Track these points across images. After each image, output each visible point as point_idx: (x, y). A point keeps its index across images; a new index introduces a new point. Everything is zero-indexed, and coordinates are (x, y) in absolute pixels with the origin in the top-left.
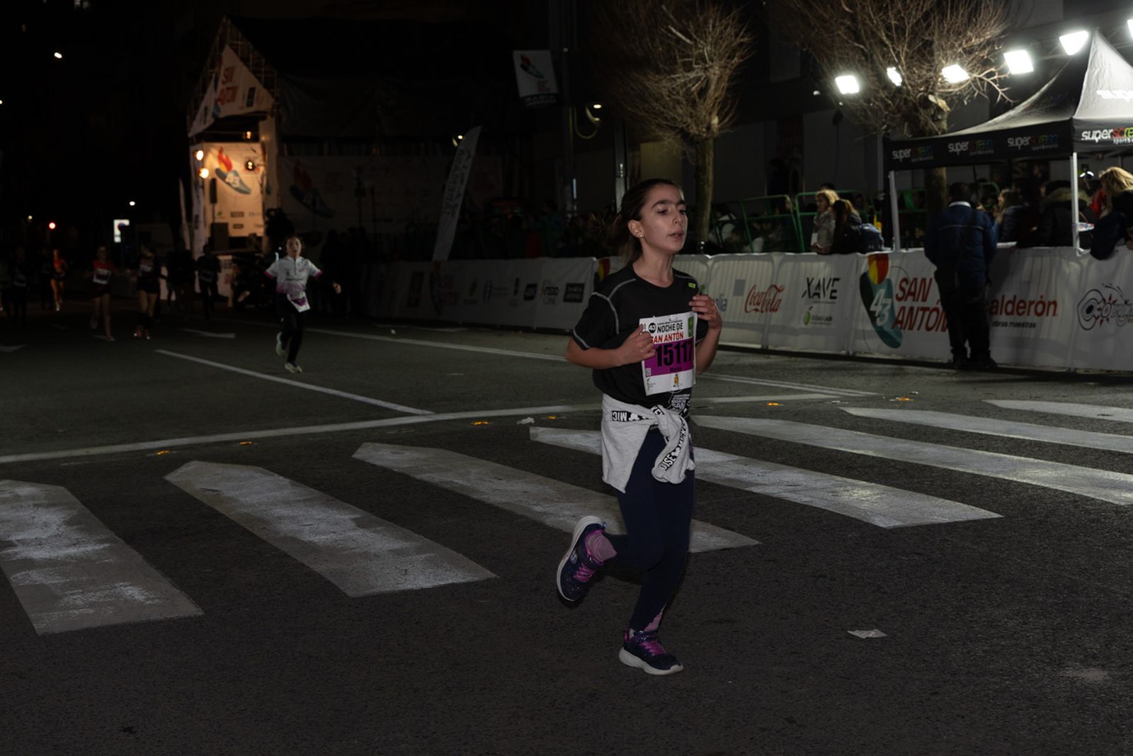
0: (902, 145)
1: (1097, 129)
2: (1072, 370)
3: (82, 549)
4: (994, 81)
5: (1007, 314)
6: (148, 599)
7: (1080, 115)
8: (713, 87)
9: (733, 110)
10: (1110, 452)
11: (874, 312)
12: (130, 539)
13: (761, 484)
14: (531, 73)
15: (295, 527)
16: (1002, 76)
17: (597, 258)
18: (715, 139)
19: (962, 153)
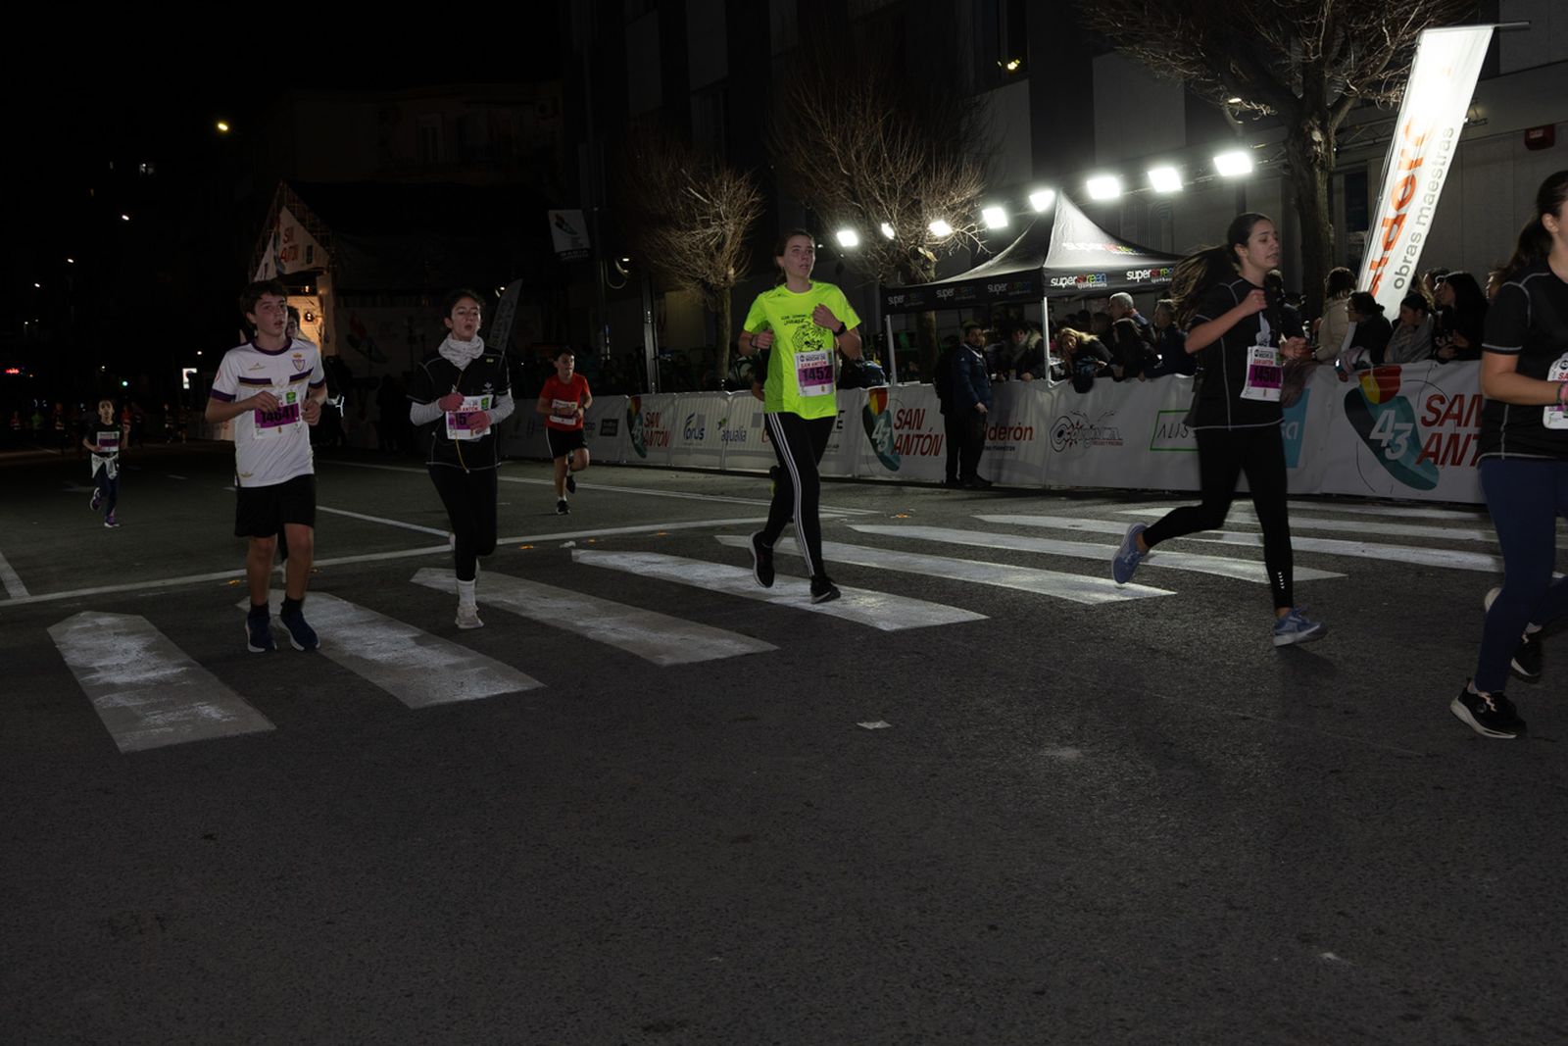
0: (897, 292)
1: (1063, 277)
2: (1047, 487)
3: (161, 673)
4: (974, 235)
6: (223, 717)
7: (1050, 264)
8: (728, 242)
9: (747, 263)
10: (1080, 558)
11: (876, 440)
12: (205, 662)
13: (775, 596)
14: (565, 230)
15: (359, 647)
16: (981, 231)
17: (629, 394)
18: (732, 289)
19: (948, 297)
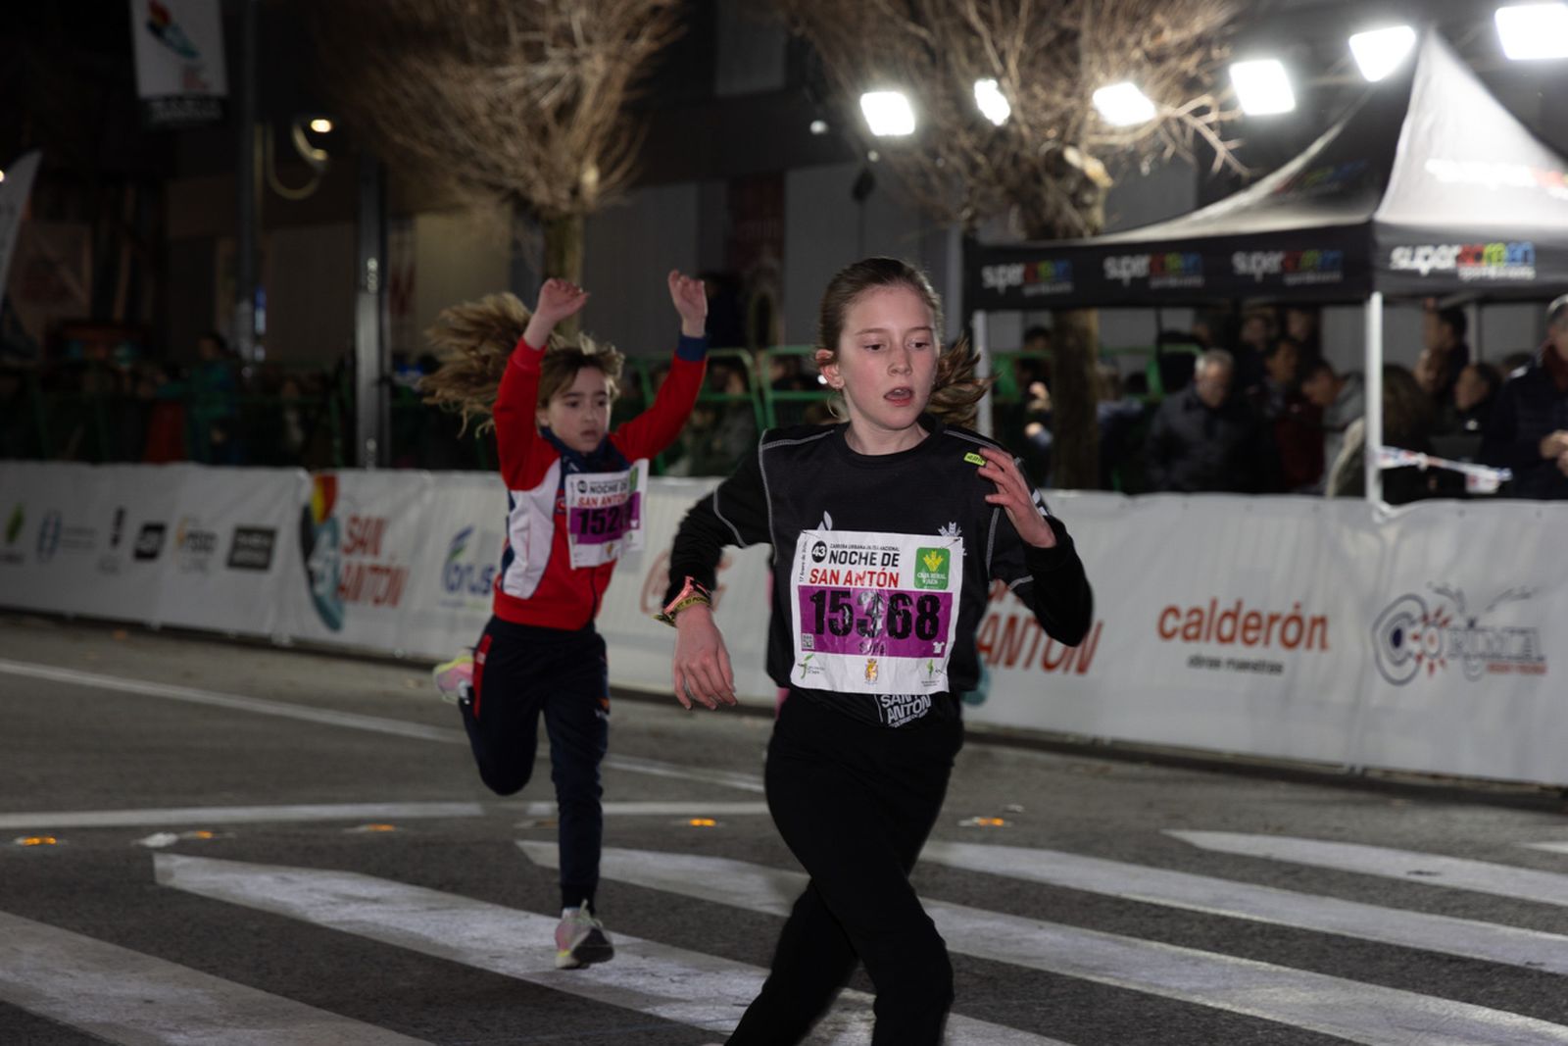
0: (1004, 255)
1: (1424, 244)
2: (1358, 770)
4: (1210, 126)
5: (1222, 640)
7: (1392, 211)
8: (588, 101)
9: (633, 156)
13: (678, 1000)
14: (169, 44)
16: (1227, 116)
17: (309, 468)
18: (588, 218)
19: (1134, 280)
